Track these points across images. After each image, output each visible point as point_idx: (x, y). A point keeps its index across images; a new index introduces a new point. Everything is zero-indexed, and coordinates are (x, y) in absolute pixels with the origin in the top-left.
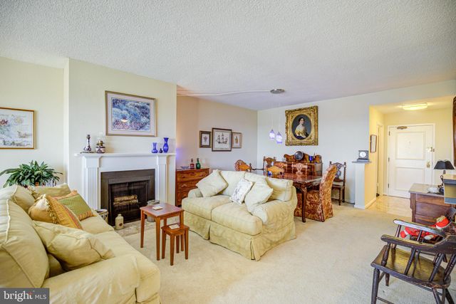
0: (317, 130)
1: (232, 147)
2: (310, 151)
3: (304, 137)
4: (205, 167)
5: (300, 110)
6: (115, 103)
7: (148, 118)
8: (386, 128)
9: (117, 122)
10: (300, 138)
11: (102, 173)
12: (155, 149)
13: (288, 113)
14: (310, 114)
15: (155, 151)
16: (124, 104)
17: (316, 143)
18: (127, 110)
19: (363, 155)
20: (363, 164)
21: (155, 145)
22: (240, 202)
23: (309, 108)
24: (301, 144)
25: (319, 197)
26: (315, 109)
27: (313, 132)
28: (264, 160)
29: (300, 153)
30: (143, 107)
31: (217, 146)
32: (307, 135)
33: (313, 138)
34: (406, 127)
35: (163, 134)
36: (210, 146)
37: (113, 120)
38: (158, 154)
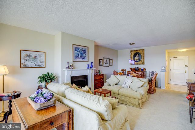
0: (144, 59)
1: (109, 65)
2: (141, 67)
3: (138, 61)
4: (103, 74)
5: (137, 50)
6: (76, 48)
7: (86, 54)
8: (169, 58)
9: (76, 57)
10: (136, 61)
11: (72, 77)
12: (88, 67)
13: (131, 51)
14: (141, 52)
15: (88, 68)
16: (78, 49)
17: (143, 63)
18: (79, 52)
19: (163, 68)
20: (165, 72)
21: (88, 65)
22: (128, 87)
23: (140, 50)
24: (137, 64)
25: (152, 85)
26: (143, 50)
27: (142, 59)
28: (121, 70)
29: (137, 67)
30: (84, 50)
31: (105, 65)
32: (140, 60)
33: (142, 61)
34: (177, 58)
35: (91, 61)
36: (102, 65)
37: (75, 56)
38: (90, 69)
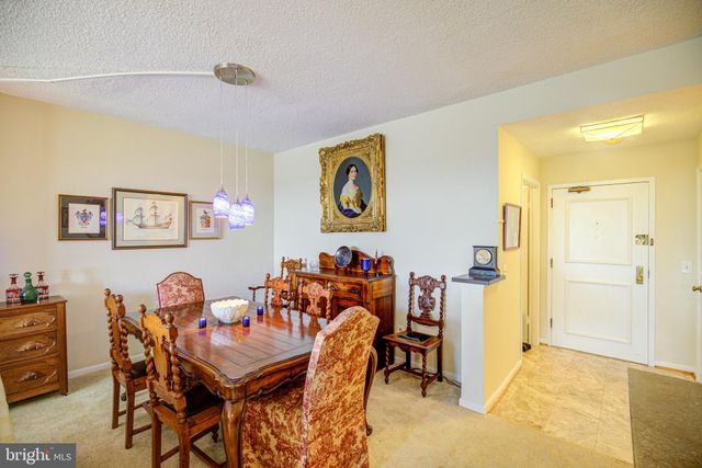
1: (187, 237)
2: (368, 244)
8: (544, 191)
13: (325, 154)
14: (368, 156)
17: (382, 226)
19: (484, 258)
23: (363, 141)
24: (351, 229)
26: (378, 142)
27: (374, 199)
33: (374, 213)
34: (587, 189)
36: (106, 235)
